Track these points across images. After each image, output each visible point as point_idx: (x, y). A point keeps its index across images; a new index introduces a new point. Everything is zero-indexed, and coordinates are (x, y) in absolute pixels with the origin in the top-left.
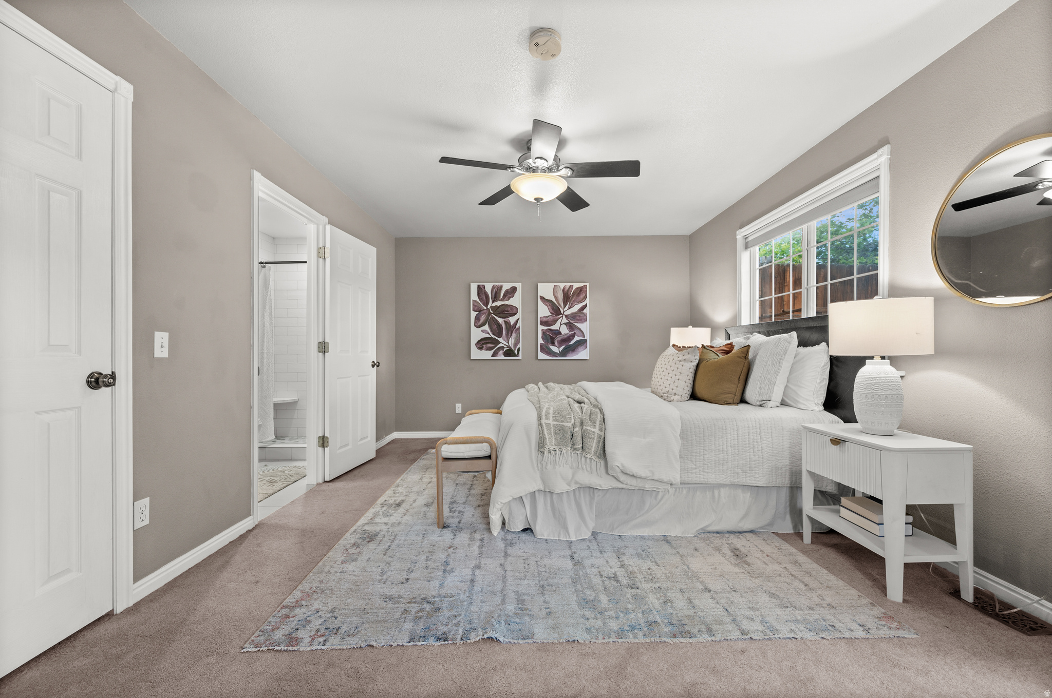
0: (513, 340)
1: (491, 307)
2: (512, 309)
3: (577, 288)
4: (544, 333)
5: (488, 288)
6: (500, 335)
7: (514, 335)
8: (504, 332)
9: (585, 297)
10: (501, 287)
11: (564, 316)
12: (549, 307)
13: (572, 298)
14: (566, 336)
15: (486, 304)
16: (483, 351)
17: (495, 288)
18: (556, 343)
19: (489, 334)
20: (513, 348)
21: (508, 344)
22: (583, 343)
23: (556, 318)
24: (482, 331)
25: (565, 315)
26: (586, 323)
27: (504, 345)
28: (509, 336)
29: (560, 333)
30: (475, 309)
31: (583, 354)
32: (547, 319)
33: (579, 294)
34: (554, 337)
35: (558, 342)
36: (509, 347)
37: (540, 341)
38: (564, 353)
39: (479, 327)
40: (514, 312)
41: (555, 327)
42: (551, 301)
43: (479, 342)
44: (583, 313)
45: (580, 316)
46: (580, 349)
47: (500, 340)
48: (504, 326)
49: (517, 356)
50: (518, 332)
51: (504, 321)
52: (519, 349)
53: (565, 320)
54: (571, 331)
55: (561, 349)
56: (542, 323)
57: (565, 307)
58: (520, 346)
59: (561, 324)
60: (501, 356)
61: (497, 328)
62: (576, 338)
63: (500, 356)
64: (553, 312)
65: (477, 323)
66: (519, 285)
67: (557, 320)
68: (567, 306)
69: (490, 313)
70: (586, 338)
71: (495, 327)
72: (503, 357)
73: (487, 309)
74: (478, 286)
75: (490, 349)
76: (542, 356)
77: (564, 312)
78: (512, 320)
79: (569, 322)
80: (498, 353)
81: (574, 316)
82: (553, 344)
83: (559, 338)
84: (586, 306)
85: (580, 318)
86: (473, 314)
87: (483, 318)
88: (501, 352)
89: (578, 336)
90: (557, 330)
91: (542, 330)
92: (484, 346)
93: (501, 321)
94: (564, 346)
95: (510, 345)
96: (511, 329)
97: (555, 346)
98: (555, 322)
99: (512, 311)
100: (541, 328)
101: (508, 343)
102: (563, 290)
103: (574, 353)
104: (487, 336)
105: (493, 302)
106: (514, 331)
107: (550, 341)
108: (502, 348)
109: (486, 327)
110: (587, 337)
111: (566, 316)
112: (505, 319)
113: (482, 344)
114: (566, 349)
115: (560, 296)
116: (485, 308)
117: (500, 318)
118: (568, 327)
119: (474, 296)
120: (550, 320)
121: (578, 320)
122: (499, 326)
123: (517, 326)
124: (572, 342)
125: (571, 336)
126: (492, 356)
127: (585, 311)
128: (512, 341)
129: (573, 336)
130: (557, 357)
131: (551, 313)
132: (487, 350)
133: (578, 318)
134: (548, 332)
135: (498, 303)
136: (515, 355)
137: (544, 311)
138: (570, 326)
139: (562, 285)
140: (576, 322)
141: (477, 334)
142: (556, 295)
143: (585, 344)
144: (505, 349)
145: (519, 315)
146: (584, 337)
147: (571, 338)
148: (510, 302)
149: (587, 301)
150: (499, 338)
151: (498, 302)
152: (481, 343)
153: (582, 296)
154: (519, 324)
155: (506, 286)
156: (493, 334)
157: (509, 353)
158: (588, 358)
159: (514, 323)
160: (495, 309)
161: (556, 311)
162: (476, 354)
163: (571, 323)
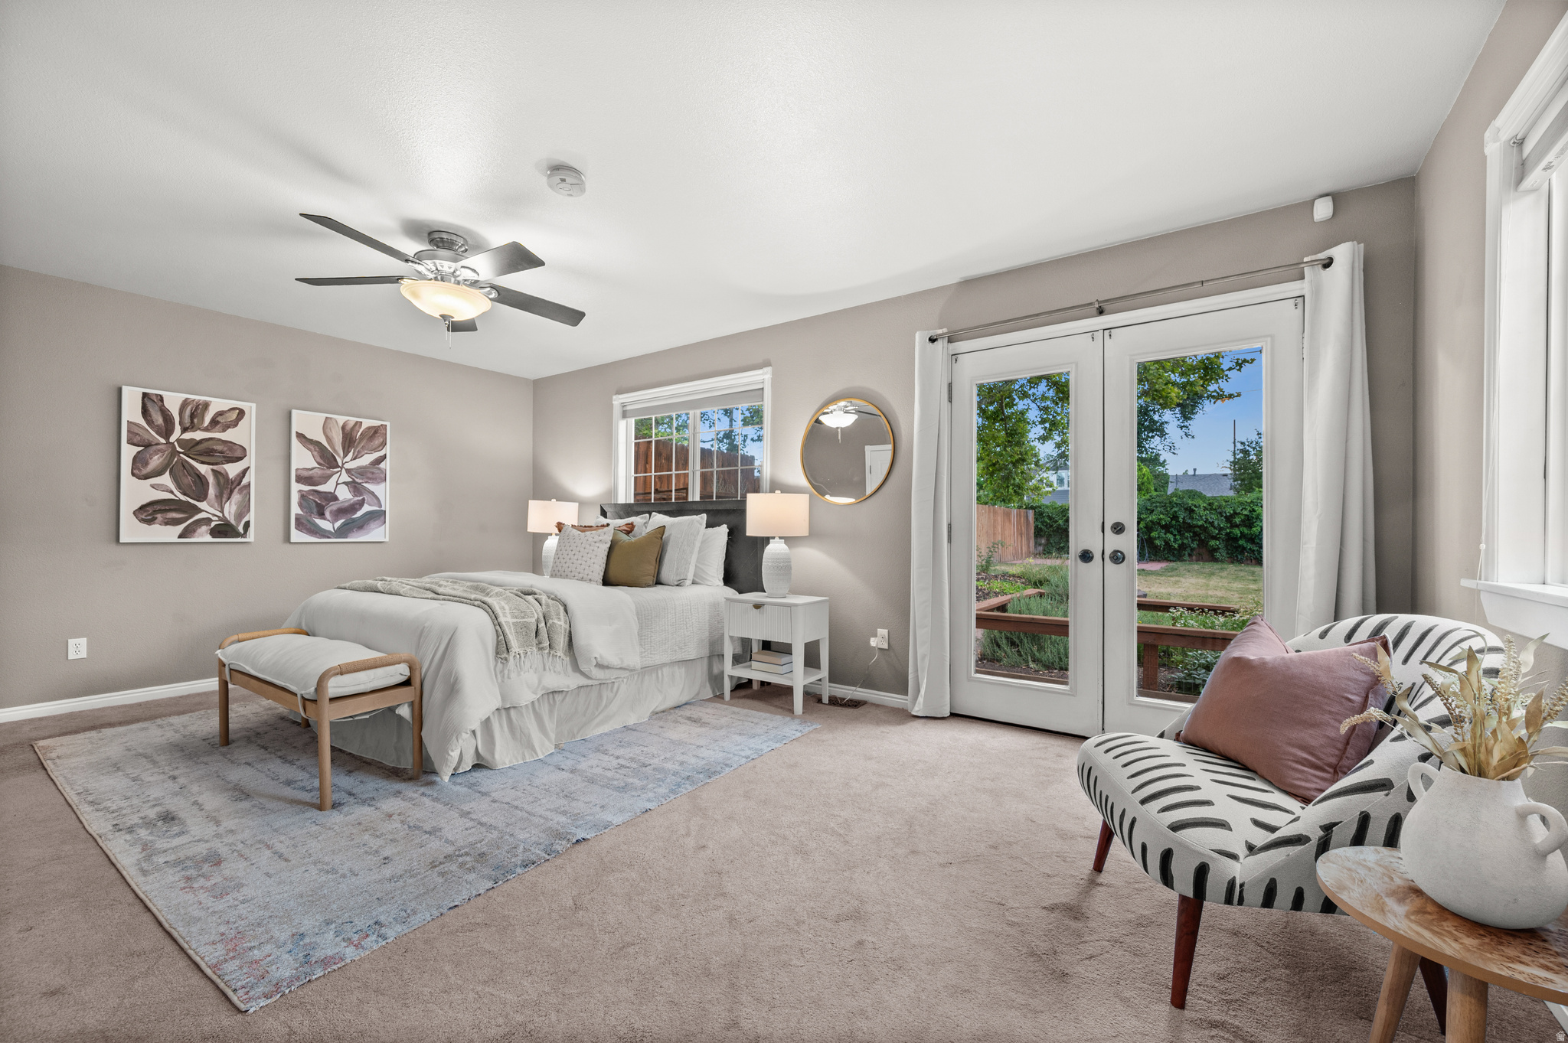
0: (234, 508)
1: (178, 440)
2: (231, 449)
3: (369, 428)
4: (303, 496)
5: (173, 402)
6: (202, 496)
7: (236, 497)
8: (212, 491)
9: (384, 444)
10: (206, 405)
11: (343, 470)
12: (315, 453)
13: (359, 443)
14: (347, 504)
15: (167, 432)
16: (156, 527)
17: (189, 404)
18: (327, 514)
19: (172, 492)
20: (233, 522)
21: (220, 515)
22: (378, 516)
23: (329, 472)
24: (153, 486)
25: (346, 470)
26: (384, 484)
27: (210, 516)
28: (224, 500)
29: (336, 498)
30: (135, 441)
31: (377, 533)
32: (311, 472)
33: (371, 437)
34: (324, 504)
35: (331, 512)
36: (224, 518)
37: (295, 510)
38: (342, 532)
39: (146, 477)
40: (238, 454)
41: (327, 487)
42: (318, 444)
43: (143, 508)
44: (379, 469)
45: (373, 473)
46: (373, 525)
47: (202, 505)
48: (211, 479)
49: (244, 535)
50: (245, 492)
51: (213, 470)
52: (247, 525)
53: (345, 477)
54: (357, 496)
55: (338, 524)
56: (299, 479)
57: (345, 455)
58: (251, 517)
59: (337, 484)
60: (203, 536)
61: (195, 482)
62: (366, 508)
63: (201, 535)
64: (322, 462)
65: (140, 470)
66: (250, 408)
67: (330, 476)
68: (350, 455)
69: (174, 453)
70: (383, 509)
71: (189, 480)
72: (209, 538)
73: (168, 443)
74: (145, 395)
75: (175, 522)
76: (297, 536)
77: (343, 464)
78: (232, 470)
79: (354, 481)
80: (195, 531)
81: (362, 472)
82: (321, 515)
83: (333, 506)
84: (384, 457)
85: (374, 476)
86: (128, 452)
87: (156, 461)
88: (204, 528)
89: (370, 505)
90: (330, 493)
91: (300, 491)
92: (159, 516)
93: (203, 469)
94: (343, 521)
95: (226, 514)
96: (228, 487)
97: (325, 519)
98: (325, 479)
99: (235, 453)
100: (296, 488)
101: (222, 512)
102: (343, 428)
103: (362, 532)
104: (168, 496)
105: (184, 430)
106: (236, 490)
107: (315, 510)
108: (208, 521)
109: (166, 479)
110: (387, 506)
111: (348, 471)
112: (215, 467)
113: (149, 512)
114: (348, 524)
115: (338, 438)
116: (163, 441)
117: (203, 463)
118: (351, 490)
119: (131, 412)
120: (315, 475)
121: (370, 479)
122: (201, 480)
123: (245, 481)
124: (359, 514)
125: (357, 504)
126: (180, 537)
127: (382, 465)
128: (230, 510)
129: (361, 503)
130: (329, 538)
131: (319, 464)
132: (166, 524)
133: (370, 475)
134: (312, 495)
135: (198, 435)
136: (237, 535)
137: (303, 459)
138: (354, 487)
139: (341, 420)
140: (366, 482)
141: (136, 492)
142: (329, 434)
143: (382, 518)
144: (213, 524)
145: (251, 461)
146: (381, 506)
147: (358, 506)
148: (229, 435)
149: (387, 450)
150: (198, 501)
151: (198, 432)
152: (150, 510)
153: (377, 442)
154: (251, 478)
155: (217, 405)
156: (184, 494)
157: (224, 530)
158: (387, 540)
159: (238, 475)
160: (191, 447)
161: (328, 460)
162: (132, 530)
163: (357, 483)
